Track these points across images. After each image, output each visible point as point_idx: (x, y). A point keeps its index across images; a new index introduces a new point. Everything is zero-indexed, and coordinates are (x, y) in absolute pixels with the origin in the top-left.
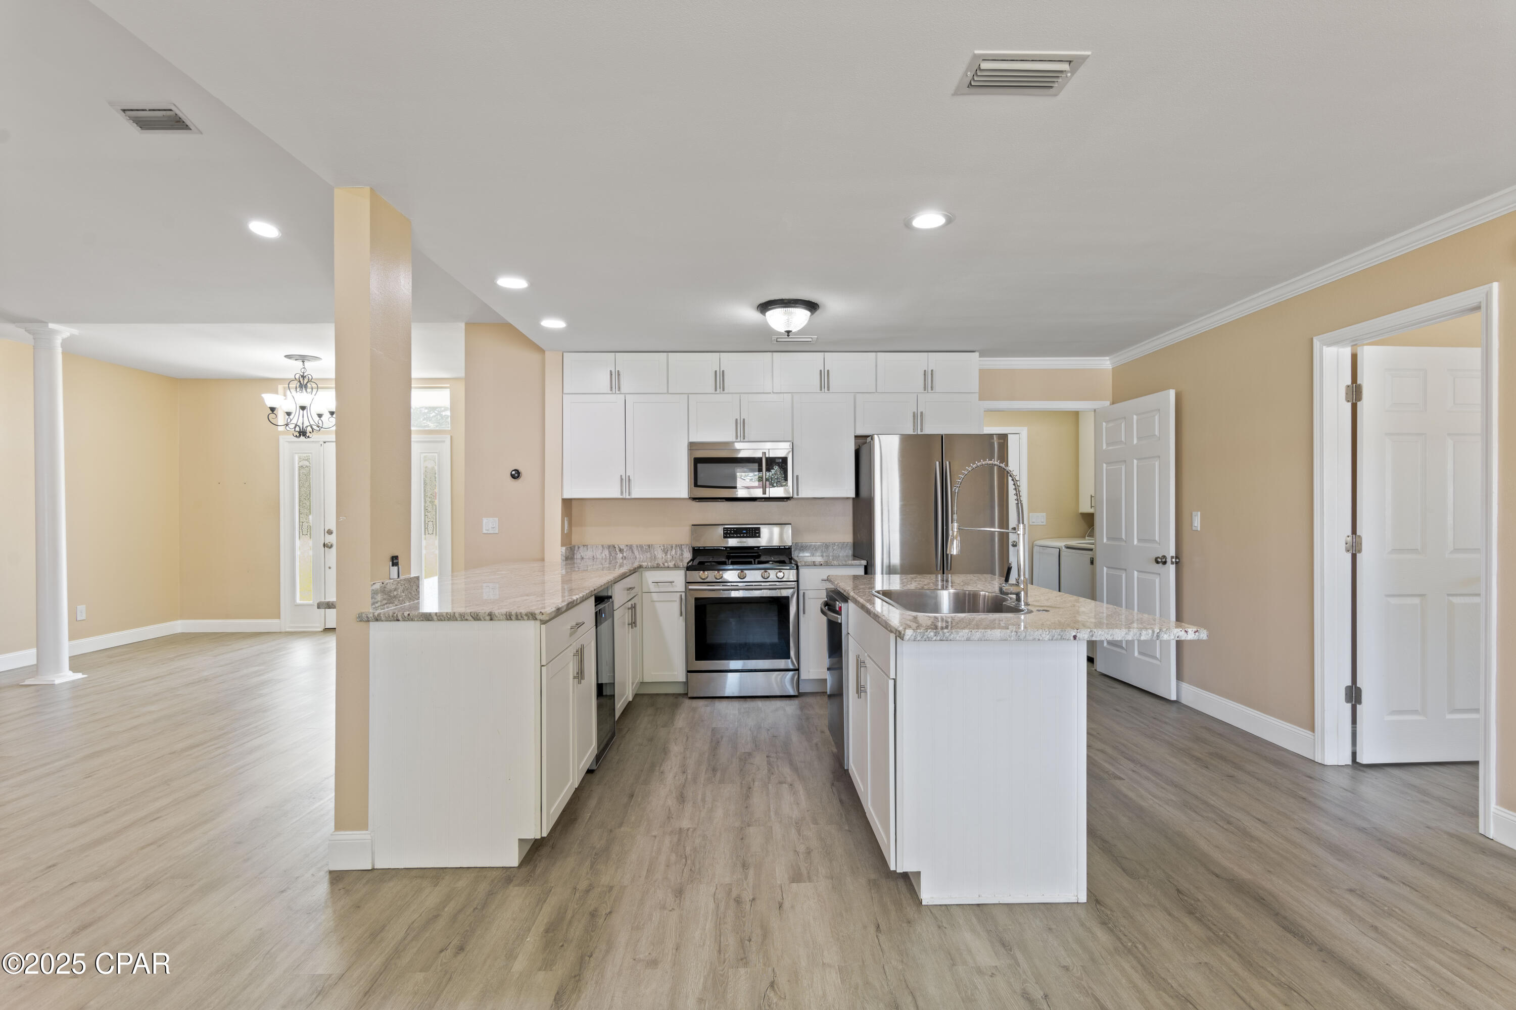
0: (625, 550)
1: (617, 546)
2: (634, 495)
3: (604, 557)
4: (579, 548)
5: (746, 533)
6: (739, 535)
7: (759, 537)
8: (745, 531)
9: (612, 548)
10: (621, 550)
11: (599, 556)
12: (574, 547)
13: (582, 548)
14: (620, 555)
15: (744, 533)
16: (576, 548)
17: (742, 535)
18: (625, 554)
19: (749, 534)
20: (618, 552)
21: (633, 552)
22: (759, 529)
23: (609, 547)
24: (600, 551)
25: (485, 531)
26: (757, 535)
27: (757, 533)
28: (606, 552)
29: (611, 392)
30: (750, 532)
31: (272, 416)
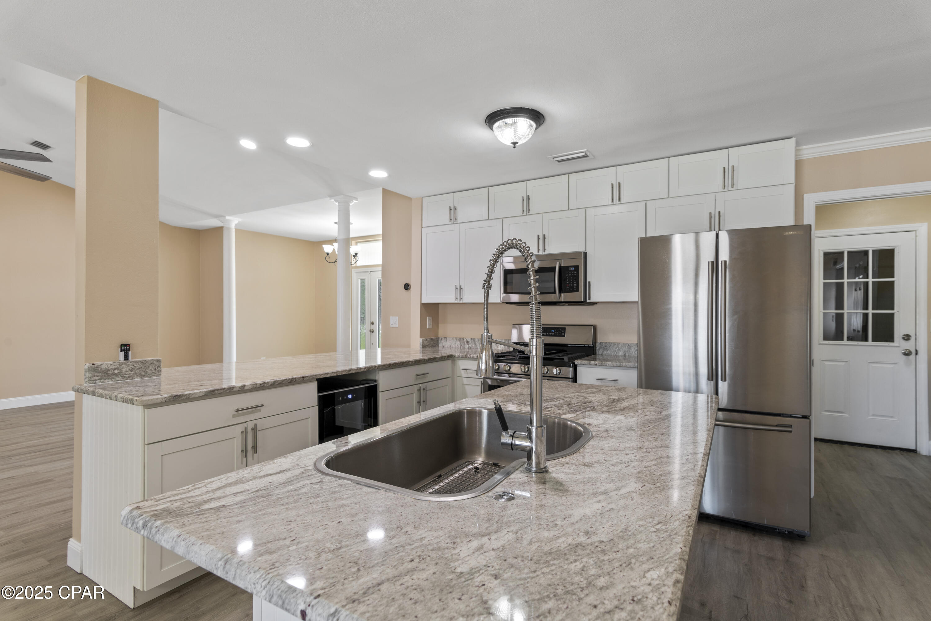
0: (470, 342)
1: (464, 339)
2: (465, 300)
3: (457, 347)
4: (441, 339)
5: (554, 333)
6: (548, 334)
7: (564, 336)
8: (553, 331)
9: (461, 340)
10: (468, 342)
11: (454, 346)
12: (439, 338)
13: (443, 339)
14: (467, 346)
15: (552, 332)
16: (440, 339)
17: (550, 334)
18: (470, 345)
19: (557, 333)
20: (466, 344)
21: (475, 344)
22: (565, 328)
23: (460, 339)
24: (455, 342)
25: (391, 326)
26: (563, 334)
27: (563, 332)
28: (458, 343)
29: (450, 223)
30: (557, 332)
31: (328, 257)
